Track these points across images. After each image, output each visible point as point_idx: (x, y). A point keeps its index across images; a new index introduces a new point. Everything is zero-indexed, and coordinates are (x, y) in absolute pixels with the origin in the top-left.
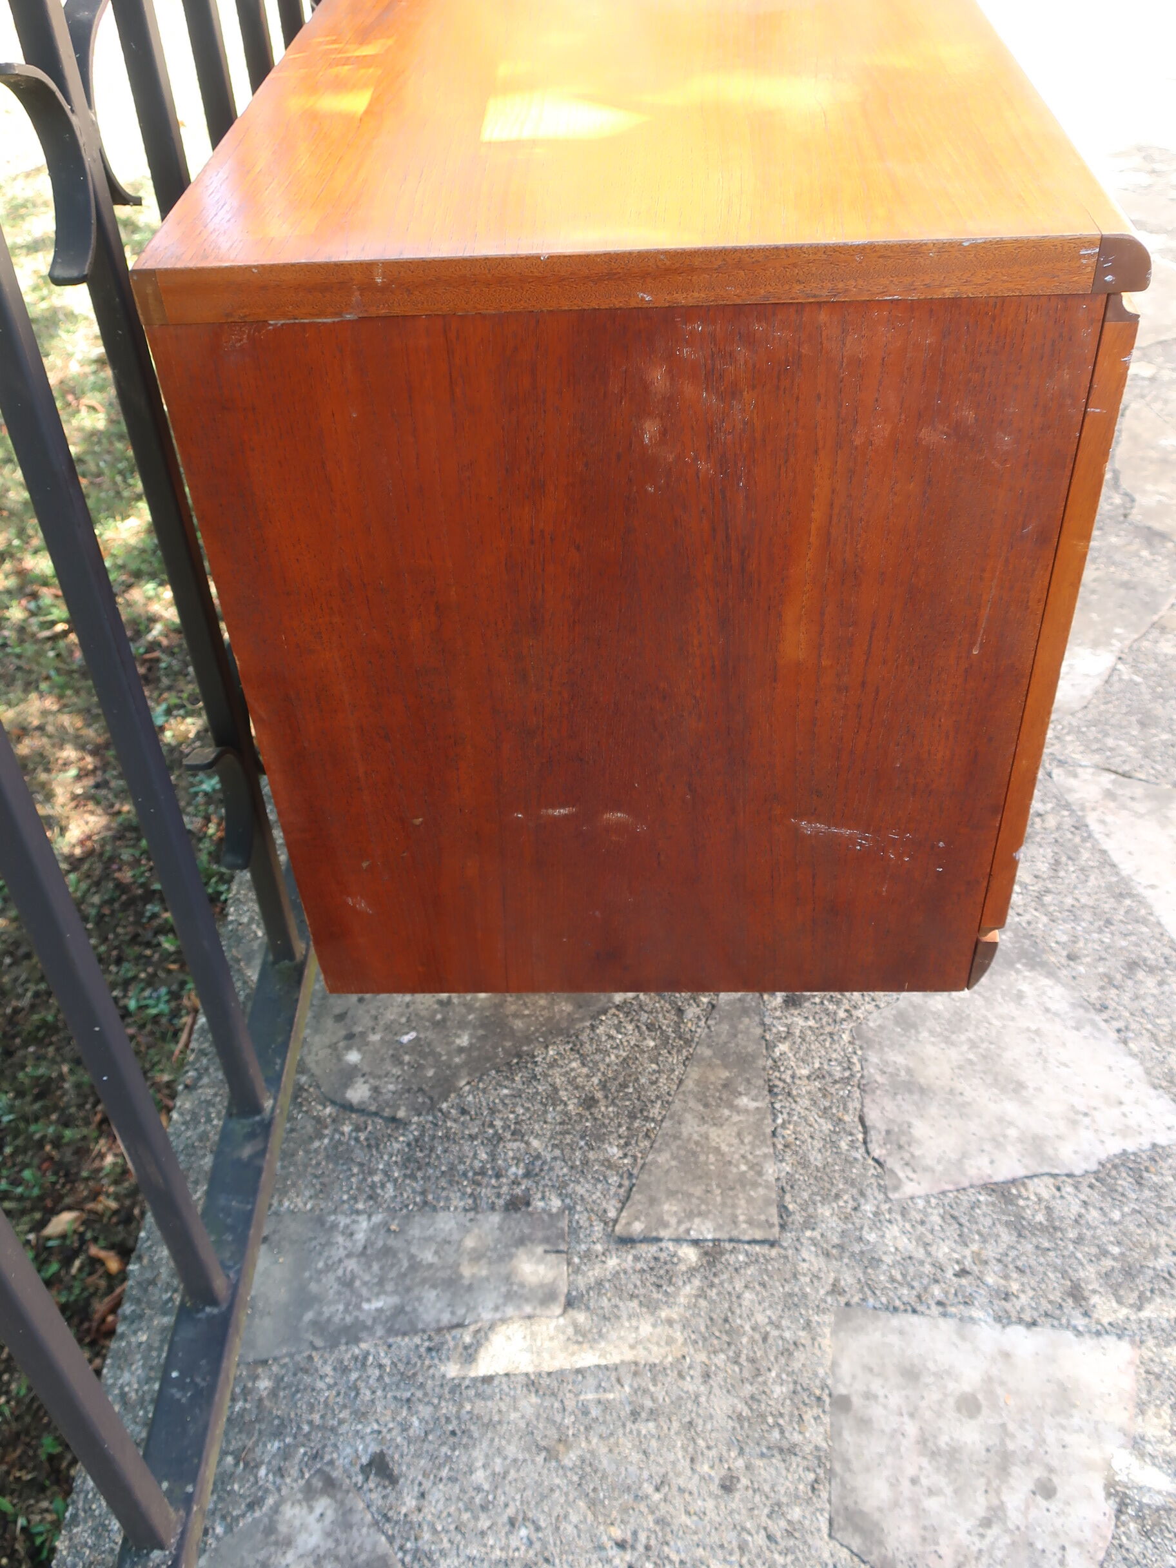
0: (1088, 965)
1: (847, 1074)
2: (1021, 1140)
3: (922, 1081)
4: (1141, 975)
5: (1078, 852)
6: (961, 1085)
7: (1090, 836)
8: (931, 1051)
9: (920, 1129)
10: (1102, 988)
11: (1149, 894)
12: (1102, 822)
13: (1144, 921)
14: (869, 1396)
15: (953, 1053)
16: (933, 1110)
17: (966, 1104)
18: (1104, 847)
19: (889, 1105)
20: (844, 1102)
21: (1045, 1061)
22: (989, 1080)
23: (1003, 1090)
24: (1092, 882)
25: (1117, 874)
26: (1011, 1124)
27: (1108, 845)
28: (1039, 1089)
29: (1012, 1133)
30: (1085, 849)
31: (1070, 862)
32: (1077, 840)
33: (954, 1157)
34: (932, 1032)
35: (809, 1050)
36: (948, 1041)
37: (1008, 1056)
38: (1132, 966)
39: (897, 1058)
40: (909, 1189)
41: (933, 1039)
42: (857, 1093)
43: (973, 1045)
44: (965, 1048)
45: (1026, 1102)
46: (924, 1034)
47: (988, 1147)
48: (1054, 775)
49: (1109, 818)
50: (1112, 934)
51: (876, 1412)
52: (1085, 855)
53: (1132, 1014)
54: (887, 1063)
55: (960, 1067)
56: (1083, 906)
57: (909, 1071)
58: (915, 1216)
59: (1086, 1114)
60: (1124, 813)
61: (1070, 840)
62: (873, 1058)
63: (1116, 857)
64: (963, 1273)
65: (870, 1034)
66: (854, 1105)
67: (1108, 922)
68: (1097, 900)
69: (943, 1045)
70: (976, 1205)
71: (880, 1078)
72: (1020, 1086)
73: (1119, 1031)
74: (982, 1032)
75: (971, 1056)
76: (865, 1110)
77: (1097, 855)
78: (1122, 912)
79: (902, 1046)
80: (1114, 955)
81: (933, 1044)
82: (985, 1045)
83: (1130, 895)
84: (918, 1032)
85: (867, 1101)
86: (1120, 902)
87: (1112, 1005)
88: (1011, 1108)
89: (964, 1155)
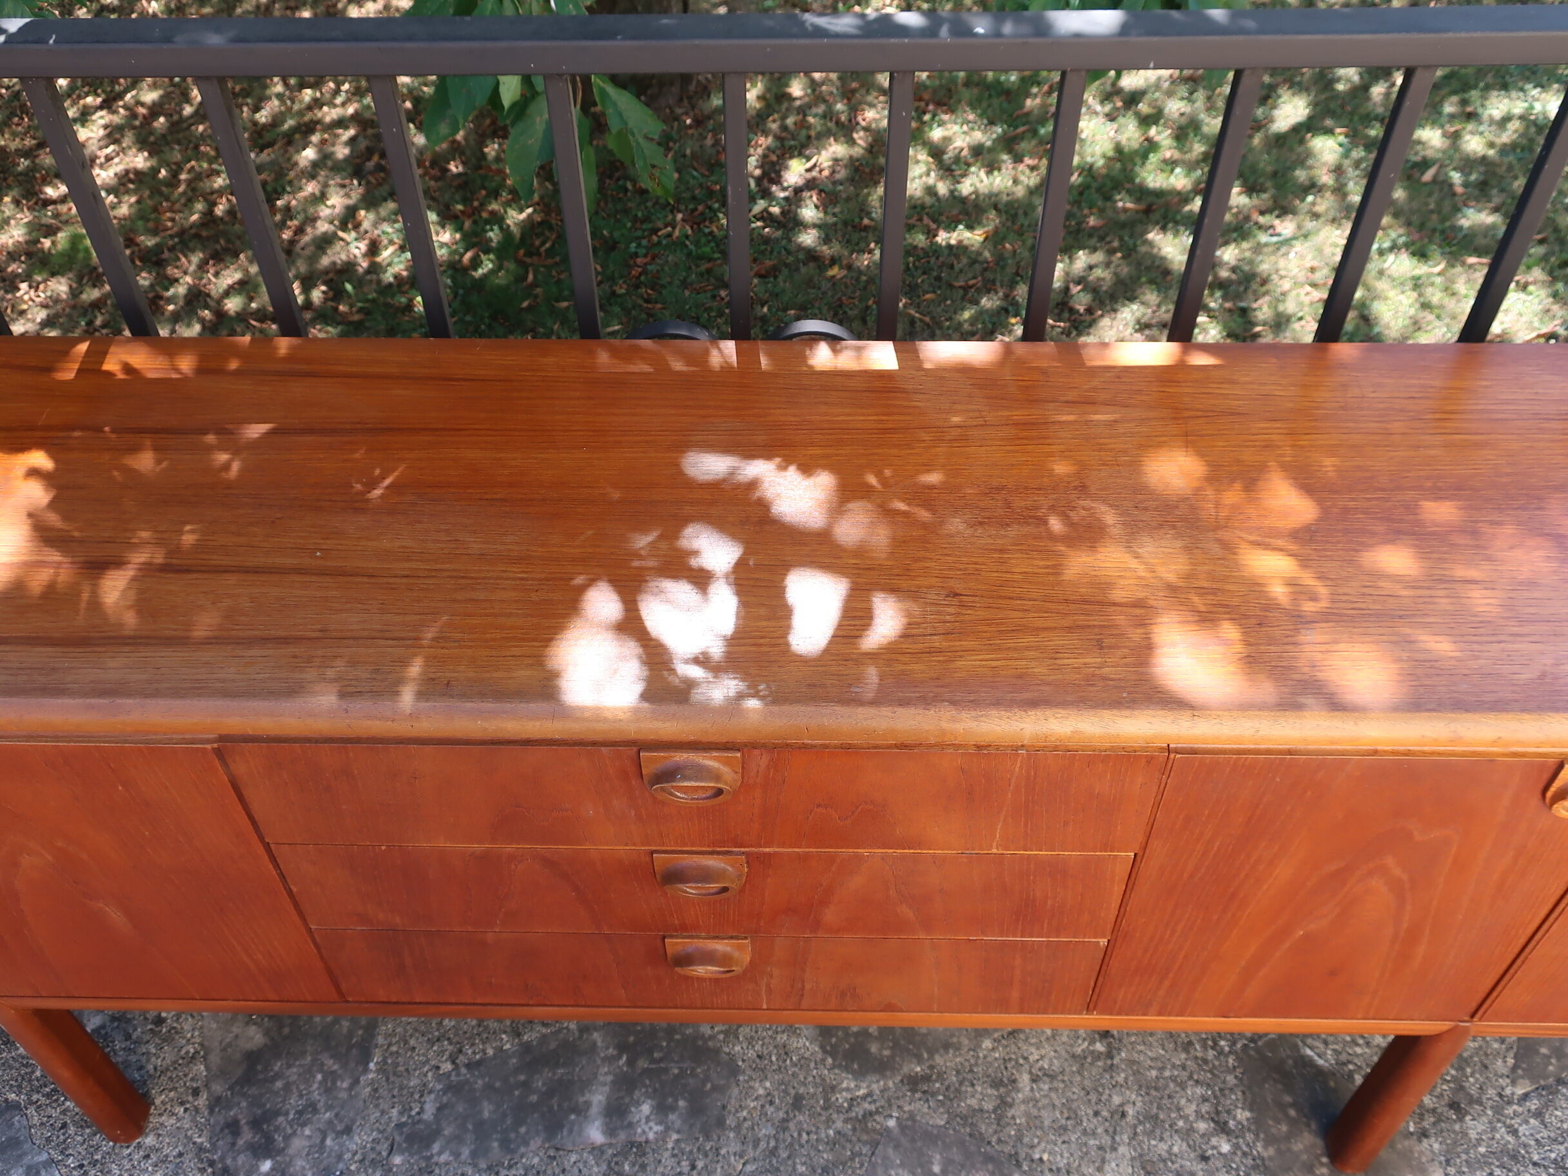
35: (11, 1068)
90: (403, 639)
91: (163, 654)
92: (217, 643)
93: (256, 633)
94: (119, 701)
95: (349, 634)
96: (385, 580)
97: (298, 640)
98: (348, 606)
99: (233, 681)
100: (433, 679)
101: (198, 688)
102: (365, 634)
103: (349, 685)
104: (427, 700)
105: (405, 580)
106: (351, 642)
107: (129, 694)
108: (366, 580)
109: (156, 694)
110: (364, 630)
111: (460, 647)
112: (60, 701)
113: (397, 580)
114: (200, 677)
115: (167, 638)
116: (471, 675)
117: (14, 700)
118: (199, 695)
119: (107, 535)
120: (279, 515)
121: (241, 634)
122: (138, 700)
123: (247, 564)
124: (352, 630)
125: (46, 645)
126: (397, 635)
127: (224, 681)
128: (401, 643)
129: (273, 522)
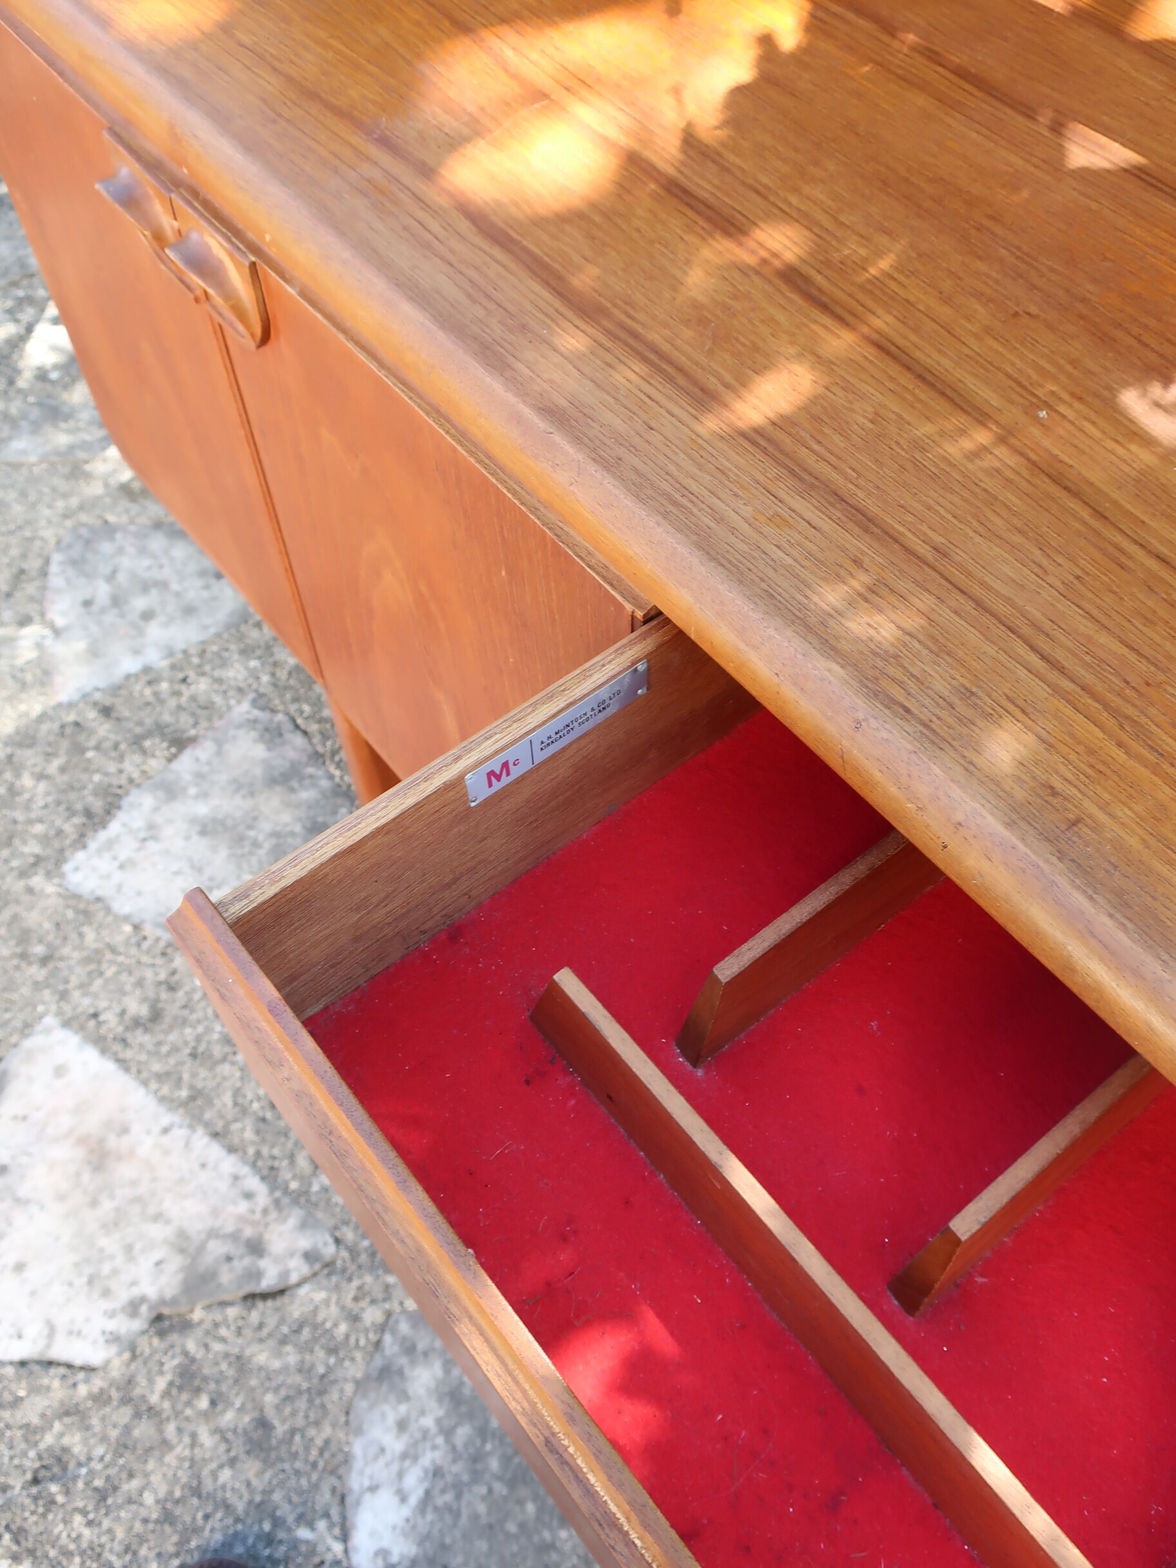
0: (194, 990)
1: (337, 758)
2: (184, 790)
3: (278, 789)
4: (144, 1011)
5: (258, 1132)
6: (248, 804)
7: (254, 1165)
8: (286, 817)
9: (260, 751)
10: (174, 973)
11: (167, 1119)
12: (248, 1196)
13: (161, 1077)
14: (207, 587)
15: (267, 827)
16: (258, 771)
17: (237, 790)
18: (233, 1159)
19: (292, 755)
20: (325, 736)
21: (193, 867)
22: (229, 822)
23: (214, 821)
24: (227, 1098)
25: (207, 1125)
26: (197, 797)
27: (229, 1164)
28: (188, 838)
29: (193, 791)
30: (253, 1143)
31: (261, 1114)
32: (265, 1151)
33: (227, 747)
34: (293, 834)
36: (275, 834)
37: (224, 853)
38: (156, 1015)
39: (307, 795)
40: (245, 706)
41: (289, 829)
42: (320, 749)
43: (256, 844)
44: (261, 837)
45: (193, 821)
46: (298, 828)
47: (206, 769)
48: (330, 1240)
49: (243, 1207)
50: (186, 1043)
51: (199, 583)
52: (249, 1135)
53: (139, 962)
54: (313, 785)
55: (255, 819)
56: (224, 1059)
57: (292, 790)
58: (231, 693)
59: (145, 840)
60: (229, 1228)
61: (273, 1146)
62: (325, 783)
63: (216, 1151)
64: (184, 680)
65: (339, 801)
66: (316, 739)
67: (194, 1055)
68: (215, 1077)
69: (278, 828)
70: (196, 724)
71: (310, 770)
72: (203, 832)
73: (145, 938)
74: (254, 860)
75: (252, 833)
76: (306, 740)
77: (236, 1141)
78: (186, 1076)
79: (310, 807)
80: (175, 1018)
81: (286, 825)
82: (246, 849)
83: (185, 1104)
84: (304, 827)
85: (309, 748)
86: (192, 1087)
87: (159, 961)
88: (202, 809)
89: (219, 753)
90: (1062, 670)
91: (676, 410)
92: (764, 451)
93: (835, 476)
94: (557, 438)
95: (977, 591)
96: (1118, 538)
97: (890, 537)
98: (1017, 539)
99: (733, 530)
100: (1054, 792)
101: (675, 503)
102: (1002, 609)
103: (900, 684)
104: (1010, 825)
105: (1152, 564)
106: (969, 607)
107: (578, 440)
108: (1085, 514)
109: (611, 465)
110: (1008, 600)
111: (1155, 769)
112: (488, 379)
113: (1140, 554)
114: (693, 486)
115: (703, 390)
116: (1134, 842)
117: (441, 335)
118: (665, 515)
119: (765, 180)
120: (1033, 309)
121: (811, 461)
122: (580, 457)
123: (918, 355)
124: (989, 588)
125: (547, 284)
126: (1060, 655)
127: (720, 519)
128: (1054, 676)
129: (1016, 314)
